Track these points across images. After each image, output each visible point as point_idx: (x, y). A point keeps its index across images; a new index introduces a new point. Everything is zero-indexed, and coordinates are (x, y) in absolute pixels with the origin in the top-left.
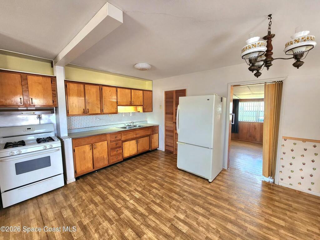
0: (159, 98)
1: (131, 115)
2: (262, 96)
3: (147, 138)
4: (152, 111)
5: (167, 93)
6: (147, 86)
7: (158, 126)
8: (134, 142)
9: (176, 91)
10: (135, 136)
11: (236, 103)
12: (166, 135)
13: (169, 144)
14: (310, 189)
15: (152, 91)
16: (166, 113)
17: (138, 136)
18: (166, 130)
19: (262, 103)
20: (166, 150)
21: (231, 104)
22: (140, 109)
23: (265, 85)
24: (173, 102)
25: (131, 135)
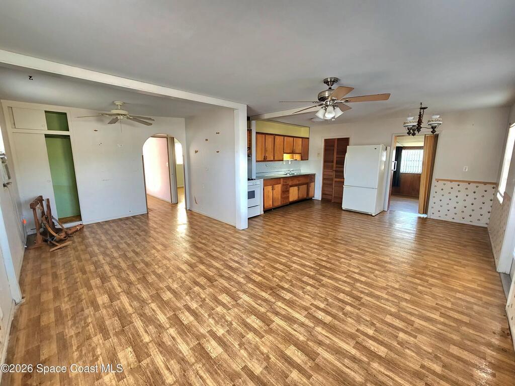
0: (317, 146)
1: (290, 163)
2: (422, 144)
3: (305, 186)
4: (308, 160)
5: (326, 141)
6: (303, 132)
7: (314, 175)
8: (296, 188)
9: (338, 139)
10: (298, 182)
11: (399, 150)
12: (324, 184)
13: (327, 192)
14: (453, 219)
15: (308, 138)
16: (325, 161)
17: (300, 182)
18: (324, 179)
19: (422, 151)
20: (322, 199)
21: (394, 152)
22: (298, 157)
23: (425, 137)
24: (334, 150)
25: (296, 182)
